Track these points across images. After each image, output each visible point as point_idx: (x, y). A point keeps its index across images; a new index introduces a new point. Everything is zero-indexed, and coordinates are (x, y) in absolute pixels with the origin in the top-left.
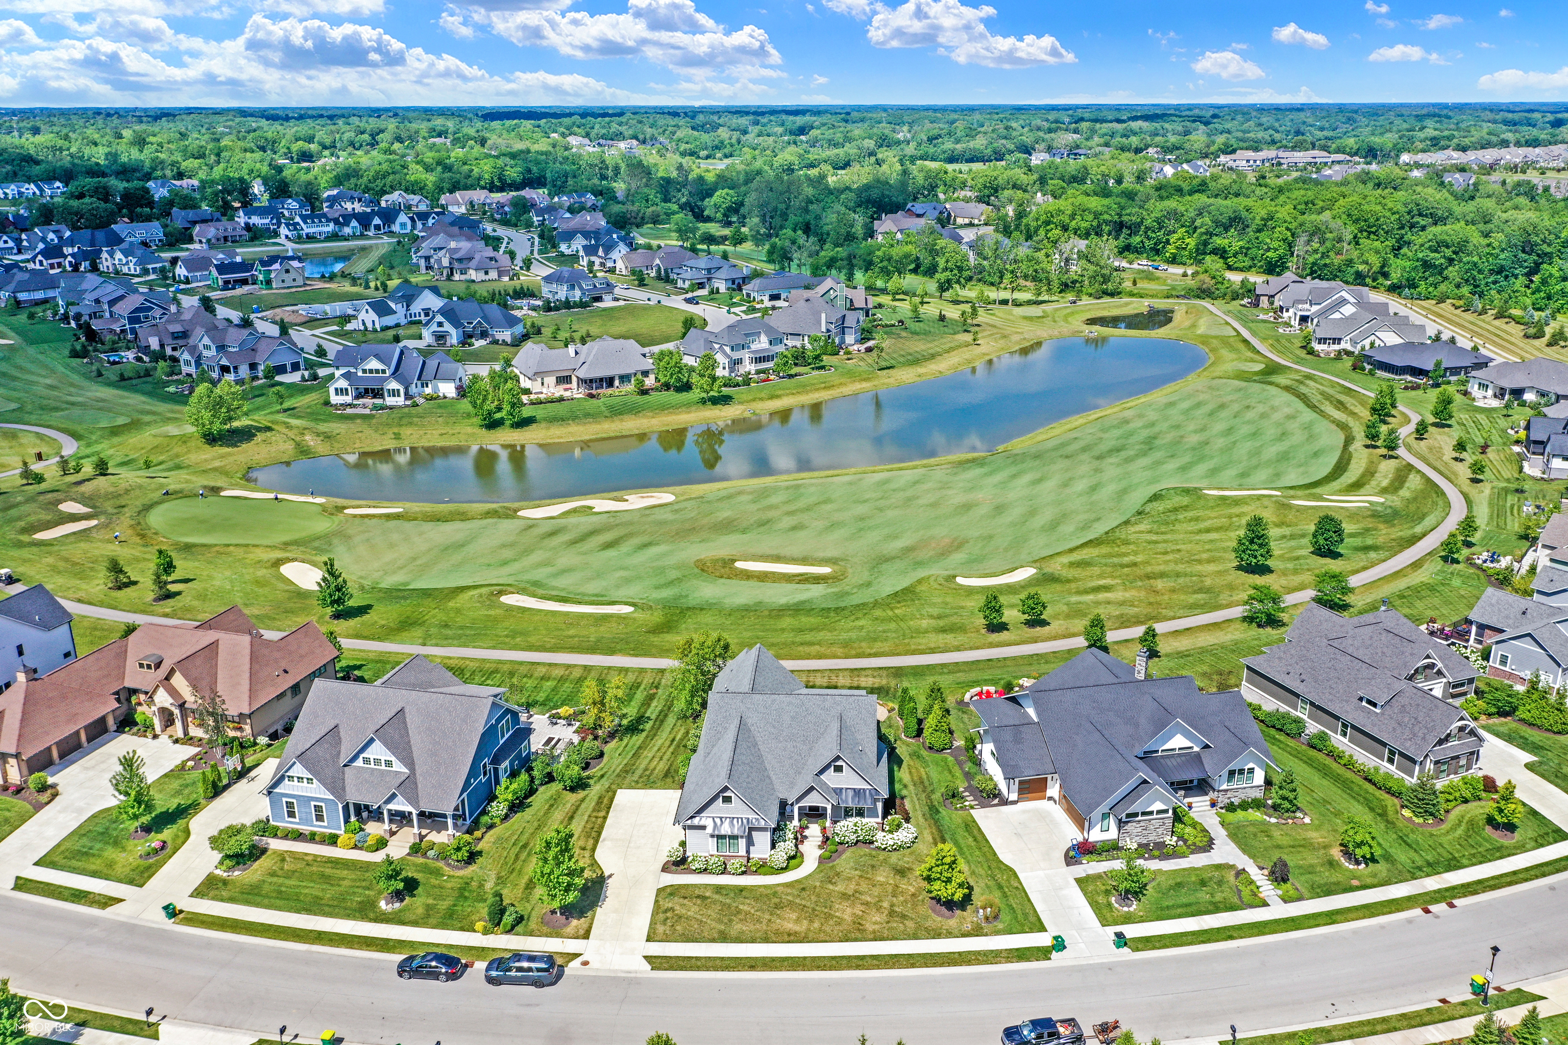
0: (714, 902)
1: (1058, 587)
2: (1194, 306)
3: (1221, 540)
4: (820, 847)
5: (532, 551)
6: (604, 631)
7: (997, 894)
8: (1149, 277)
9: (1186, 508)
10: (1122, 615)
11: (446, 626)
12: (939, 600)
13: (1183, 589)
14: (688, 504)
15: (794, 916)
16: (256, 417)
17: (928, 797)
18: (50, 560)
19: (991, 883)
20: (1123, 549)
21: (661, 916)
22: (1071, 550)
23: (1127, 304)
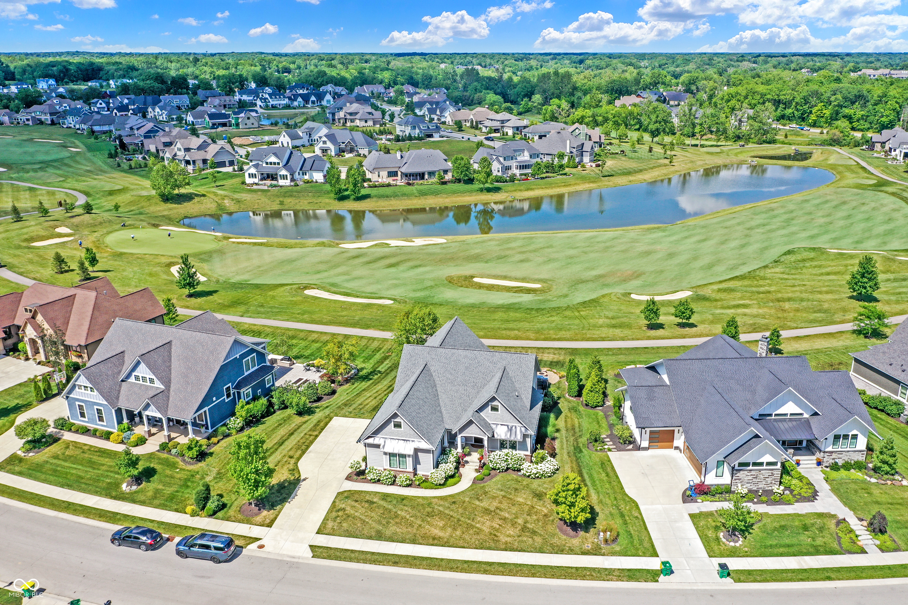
0: (379, 507)
1: (707, 304)
2: (827, 150)
3: (838, 280)
4: (477, 471)
5: (339, 266)
6: (367, 314)
7: (619, 521)
8: (797, 134)
9: (812, 259)
10: (754, 324)
11: (262, 306)
12: (616, 308)
13: (806, 310)
14: (453, 245)
15: (441, 524)
16: (198, 189)
17: (576, 440)
18: (30, 256)
19: (615, 511)
20: (761, 282)
21: (334, 514)
22: (721, 282)
23: (779, 148)
